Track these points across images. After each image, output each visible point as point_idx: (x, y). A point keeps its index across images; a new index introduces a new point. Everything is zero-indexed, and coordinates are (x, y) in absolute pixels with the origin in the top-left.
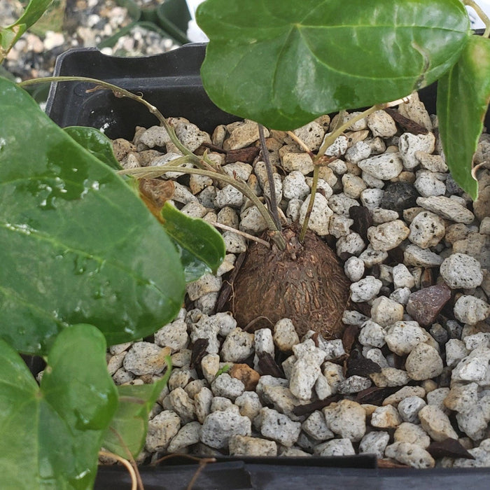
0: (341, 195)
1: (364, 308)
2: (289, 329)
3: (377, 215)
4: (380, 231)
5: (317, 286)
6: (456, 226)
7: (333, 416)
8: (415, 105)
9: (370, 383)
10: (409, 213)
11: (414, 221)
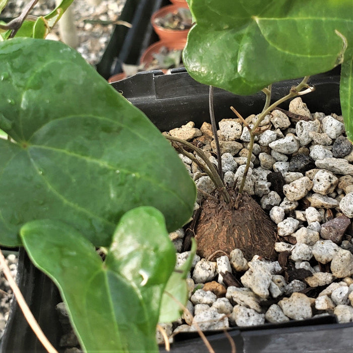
0: (259, 168)
1: (289, 240)
2: (240, 255)
3: (288, 176)
4: (293, 186)
5: (255, 226)
6: (345, 177)
7: (287, 305)
8: (300, 105)
9: (306, 285)
10: (310, 173)
11: (316, 177)
